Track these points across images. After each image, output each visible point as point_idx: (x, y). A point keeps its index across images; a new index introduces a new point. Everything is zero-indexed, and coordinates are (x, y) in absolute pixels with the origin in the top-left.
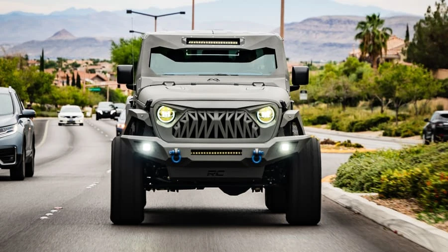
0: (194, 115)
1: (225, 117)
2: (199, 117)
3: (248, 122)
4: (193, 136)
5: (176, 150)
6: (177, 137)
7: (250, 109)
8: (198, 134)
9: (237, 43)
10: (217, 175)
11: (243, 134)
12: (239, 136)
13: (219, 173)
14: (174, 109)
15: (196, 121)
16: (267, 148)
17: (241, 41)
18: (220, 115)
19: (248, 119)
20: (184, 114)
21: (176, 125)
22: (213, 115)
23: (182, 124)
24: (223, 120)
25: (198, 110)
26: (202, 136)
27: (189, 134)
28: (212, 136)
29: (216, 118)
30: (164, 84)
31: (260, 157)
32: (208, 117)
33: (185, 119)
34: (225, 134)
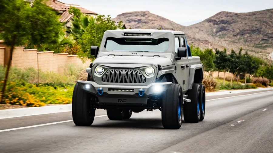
0: (112, 70)
1: (128, 72)
2: (115, 72)
3: (140, 75)
4: (112, 81)
5: (101, 89)
6: (104, 82)
7: (141, 68)
8: (114, 81)
9: (149, 35)
10: (123, 101)
11: (137, 81)
12: (135, 82)
13: (124, 101)
14: (103, 68)
15: (113, 74)
16: (146, 88)
17: (151, 34)
18: (125, 71)
19: (140, 73)
20: (108, 70)
21: (103, 75)
22: (122, 71)
23: (106, 75)
24: (127, 73)
25: (114, 68)
26: (117, 82)
27: (110, 80)
28: (121, 82)
29: (124, 72)
30: (109, 55)
31: (143, 93)
32: (119, 72)
33: (108, 73)
34: (128, 81)
